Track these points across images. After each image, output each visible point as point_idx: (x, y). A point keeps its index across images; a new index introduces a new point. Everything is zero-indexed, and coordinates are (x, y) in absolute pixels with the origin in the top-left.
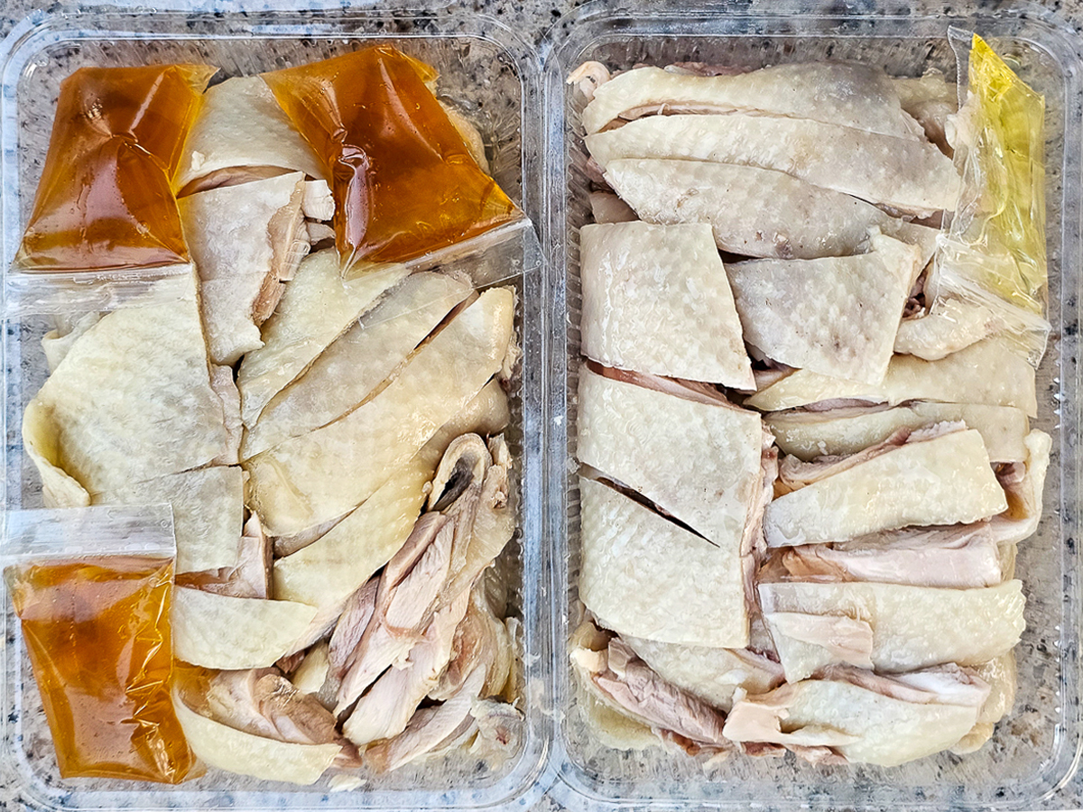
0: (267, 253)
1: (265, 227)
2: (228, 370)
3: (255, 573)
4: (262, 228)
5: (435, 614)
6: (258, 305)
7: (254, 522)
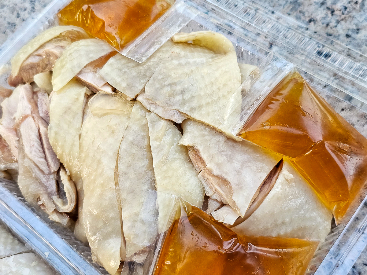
0: (216, 172)
1: (229, 180)
2: (179, 122)
3: (89, 78)
4: (230, 178)
5: (18, 139)
6: (196, 152)
7: (109, 90)
